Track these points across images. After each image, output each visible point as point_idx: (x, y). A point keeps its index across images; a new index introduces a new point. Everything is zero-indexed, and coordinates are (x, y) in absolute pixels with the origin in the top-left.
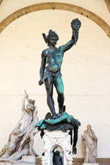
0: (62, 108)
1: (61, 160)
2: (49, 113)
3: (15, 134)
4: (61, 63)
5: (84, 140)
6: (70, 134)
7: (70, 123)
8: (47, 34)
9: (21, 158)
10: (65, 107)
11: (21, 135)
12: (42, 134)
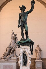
0: (27, 37)
1: (27, 57)
2: (22, 39)
3: (9, 48)
4: (27, 18)
5: (36, 51)
6: (30, 47)
7: (30, 43)
8: (21, 7)
9: (11, 58)
10: (28, 36)
11: (11, 48)
12: (19, 47)
